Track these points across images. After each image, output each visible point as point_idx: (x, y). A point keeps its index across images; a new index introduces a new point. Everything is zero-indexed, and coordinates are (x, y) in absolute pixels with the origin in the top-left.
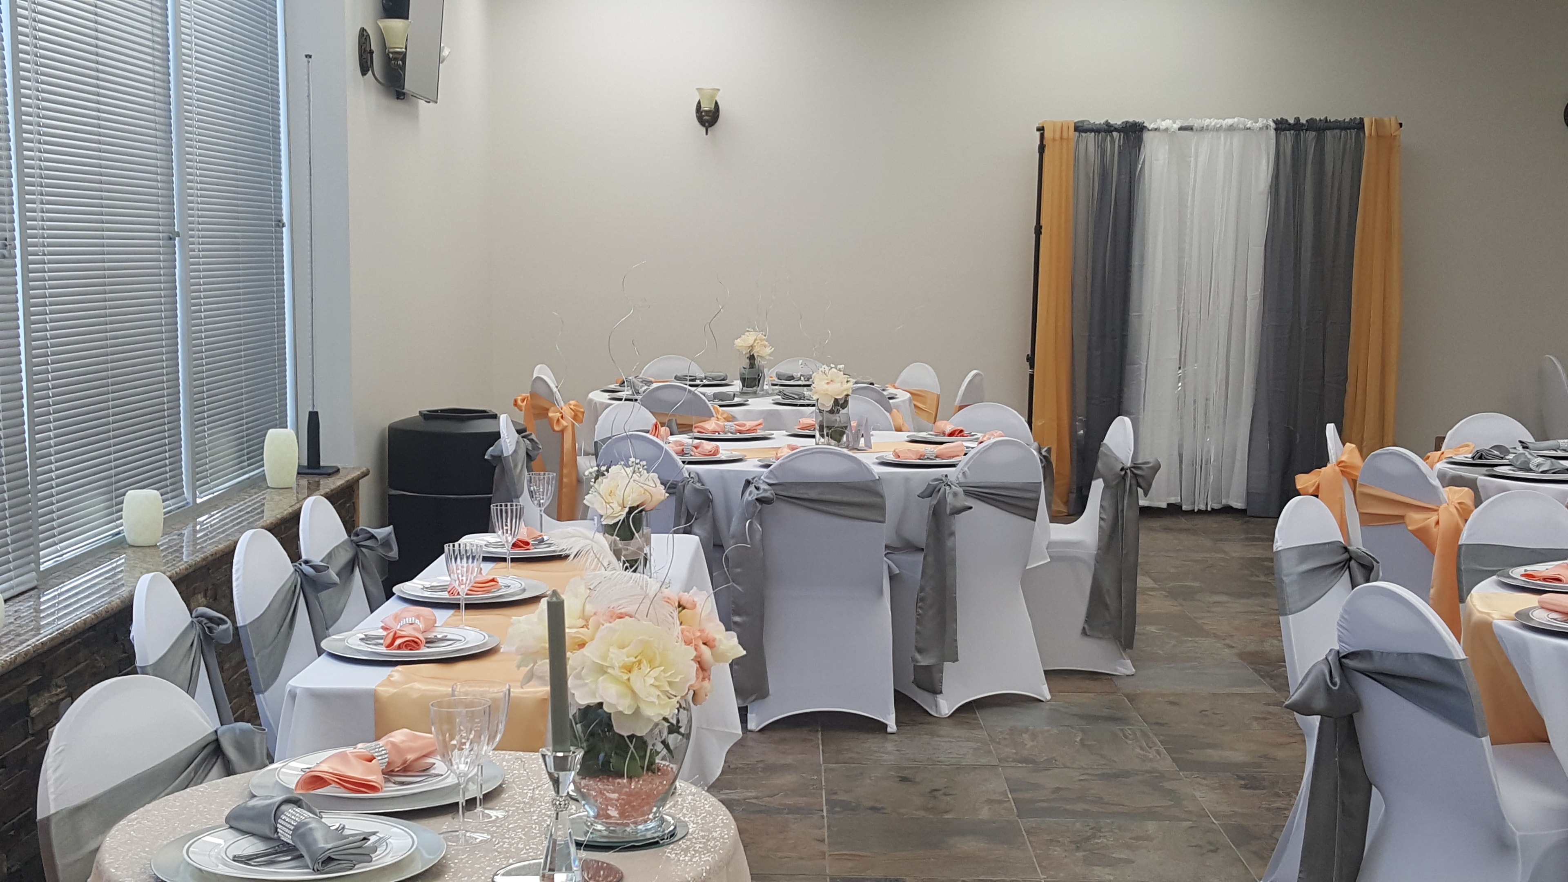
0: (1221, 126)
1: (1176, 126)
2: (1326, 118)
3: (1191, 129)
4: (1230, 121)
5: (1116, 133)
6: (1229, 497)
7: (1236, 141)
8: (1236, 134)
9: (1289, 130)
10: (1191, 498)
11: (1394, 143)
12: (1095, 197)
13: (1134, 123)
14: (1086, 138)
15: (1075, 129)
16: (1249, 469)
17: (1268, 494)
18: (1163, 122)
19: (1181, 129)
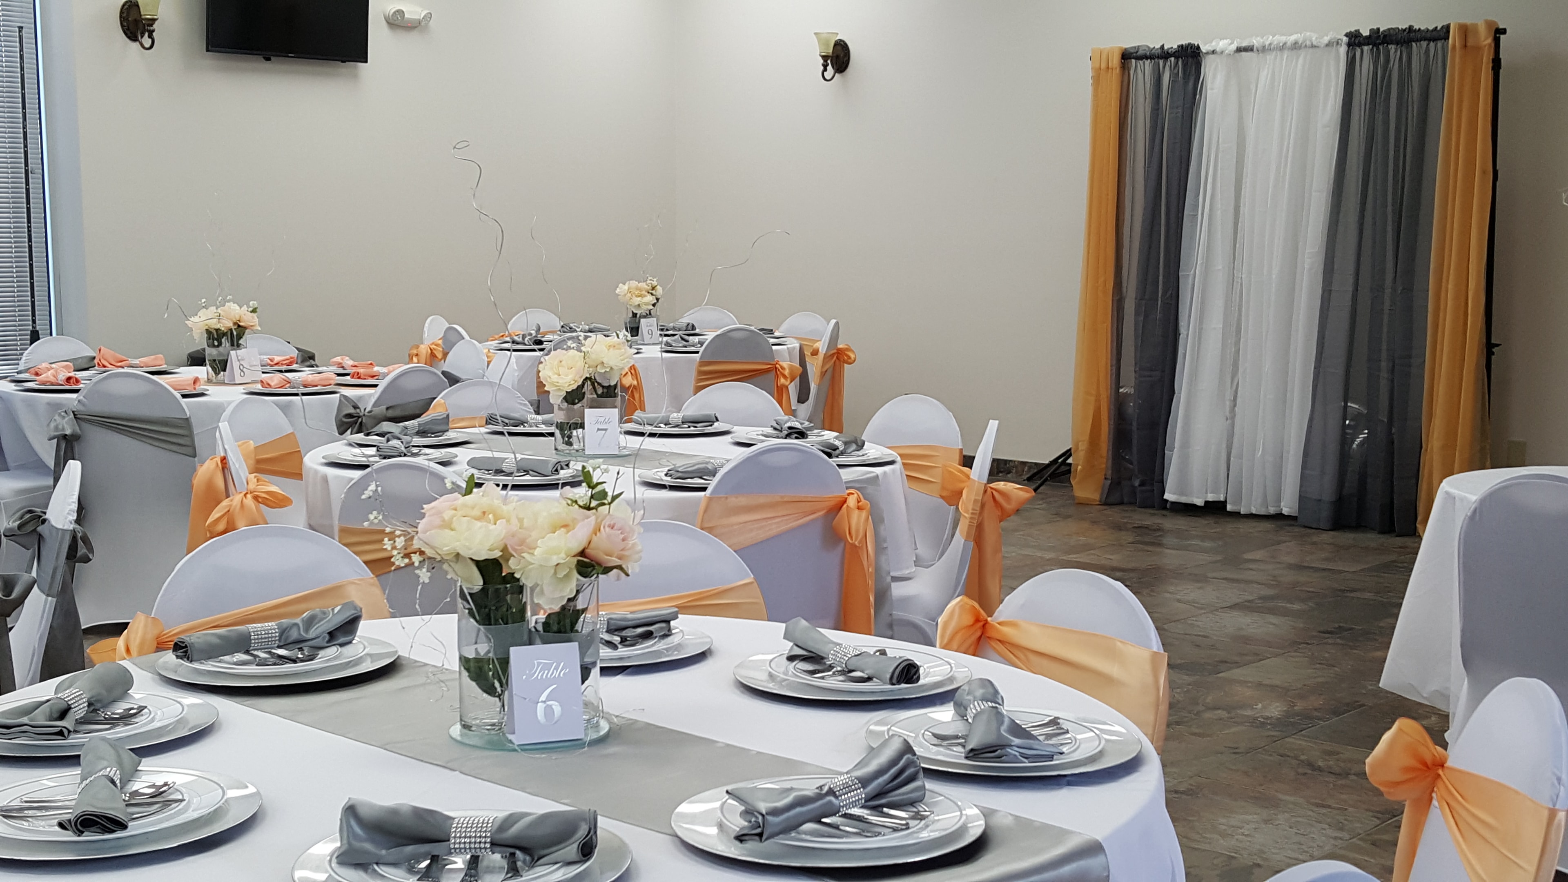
0: (1285, 44)
1: (1234, 47)
2: (1410, 26)
3: (1249, 49)
4: (1293, 38)
5: (1173, 59)
6: (1279, 500)
7: (1301, 61)
8: (1303, 53)
9: (1364, 45)
10: (1239, 500)
11: (1482, 56)
12: (1148, 135)
13: (1190, 46)
14: (1136, 67)
15: (1126, 56)
16: (1304, 467)
17: (1320, 500)
18: (1220, 44)
19: (1239, 50)
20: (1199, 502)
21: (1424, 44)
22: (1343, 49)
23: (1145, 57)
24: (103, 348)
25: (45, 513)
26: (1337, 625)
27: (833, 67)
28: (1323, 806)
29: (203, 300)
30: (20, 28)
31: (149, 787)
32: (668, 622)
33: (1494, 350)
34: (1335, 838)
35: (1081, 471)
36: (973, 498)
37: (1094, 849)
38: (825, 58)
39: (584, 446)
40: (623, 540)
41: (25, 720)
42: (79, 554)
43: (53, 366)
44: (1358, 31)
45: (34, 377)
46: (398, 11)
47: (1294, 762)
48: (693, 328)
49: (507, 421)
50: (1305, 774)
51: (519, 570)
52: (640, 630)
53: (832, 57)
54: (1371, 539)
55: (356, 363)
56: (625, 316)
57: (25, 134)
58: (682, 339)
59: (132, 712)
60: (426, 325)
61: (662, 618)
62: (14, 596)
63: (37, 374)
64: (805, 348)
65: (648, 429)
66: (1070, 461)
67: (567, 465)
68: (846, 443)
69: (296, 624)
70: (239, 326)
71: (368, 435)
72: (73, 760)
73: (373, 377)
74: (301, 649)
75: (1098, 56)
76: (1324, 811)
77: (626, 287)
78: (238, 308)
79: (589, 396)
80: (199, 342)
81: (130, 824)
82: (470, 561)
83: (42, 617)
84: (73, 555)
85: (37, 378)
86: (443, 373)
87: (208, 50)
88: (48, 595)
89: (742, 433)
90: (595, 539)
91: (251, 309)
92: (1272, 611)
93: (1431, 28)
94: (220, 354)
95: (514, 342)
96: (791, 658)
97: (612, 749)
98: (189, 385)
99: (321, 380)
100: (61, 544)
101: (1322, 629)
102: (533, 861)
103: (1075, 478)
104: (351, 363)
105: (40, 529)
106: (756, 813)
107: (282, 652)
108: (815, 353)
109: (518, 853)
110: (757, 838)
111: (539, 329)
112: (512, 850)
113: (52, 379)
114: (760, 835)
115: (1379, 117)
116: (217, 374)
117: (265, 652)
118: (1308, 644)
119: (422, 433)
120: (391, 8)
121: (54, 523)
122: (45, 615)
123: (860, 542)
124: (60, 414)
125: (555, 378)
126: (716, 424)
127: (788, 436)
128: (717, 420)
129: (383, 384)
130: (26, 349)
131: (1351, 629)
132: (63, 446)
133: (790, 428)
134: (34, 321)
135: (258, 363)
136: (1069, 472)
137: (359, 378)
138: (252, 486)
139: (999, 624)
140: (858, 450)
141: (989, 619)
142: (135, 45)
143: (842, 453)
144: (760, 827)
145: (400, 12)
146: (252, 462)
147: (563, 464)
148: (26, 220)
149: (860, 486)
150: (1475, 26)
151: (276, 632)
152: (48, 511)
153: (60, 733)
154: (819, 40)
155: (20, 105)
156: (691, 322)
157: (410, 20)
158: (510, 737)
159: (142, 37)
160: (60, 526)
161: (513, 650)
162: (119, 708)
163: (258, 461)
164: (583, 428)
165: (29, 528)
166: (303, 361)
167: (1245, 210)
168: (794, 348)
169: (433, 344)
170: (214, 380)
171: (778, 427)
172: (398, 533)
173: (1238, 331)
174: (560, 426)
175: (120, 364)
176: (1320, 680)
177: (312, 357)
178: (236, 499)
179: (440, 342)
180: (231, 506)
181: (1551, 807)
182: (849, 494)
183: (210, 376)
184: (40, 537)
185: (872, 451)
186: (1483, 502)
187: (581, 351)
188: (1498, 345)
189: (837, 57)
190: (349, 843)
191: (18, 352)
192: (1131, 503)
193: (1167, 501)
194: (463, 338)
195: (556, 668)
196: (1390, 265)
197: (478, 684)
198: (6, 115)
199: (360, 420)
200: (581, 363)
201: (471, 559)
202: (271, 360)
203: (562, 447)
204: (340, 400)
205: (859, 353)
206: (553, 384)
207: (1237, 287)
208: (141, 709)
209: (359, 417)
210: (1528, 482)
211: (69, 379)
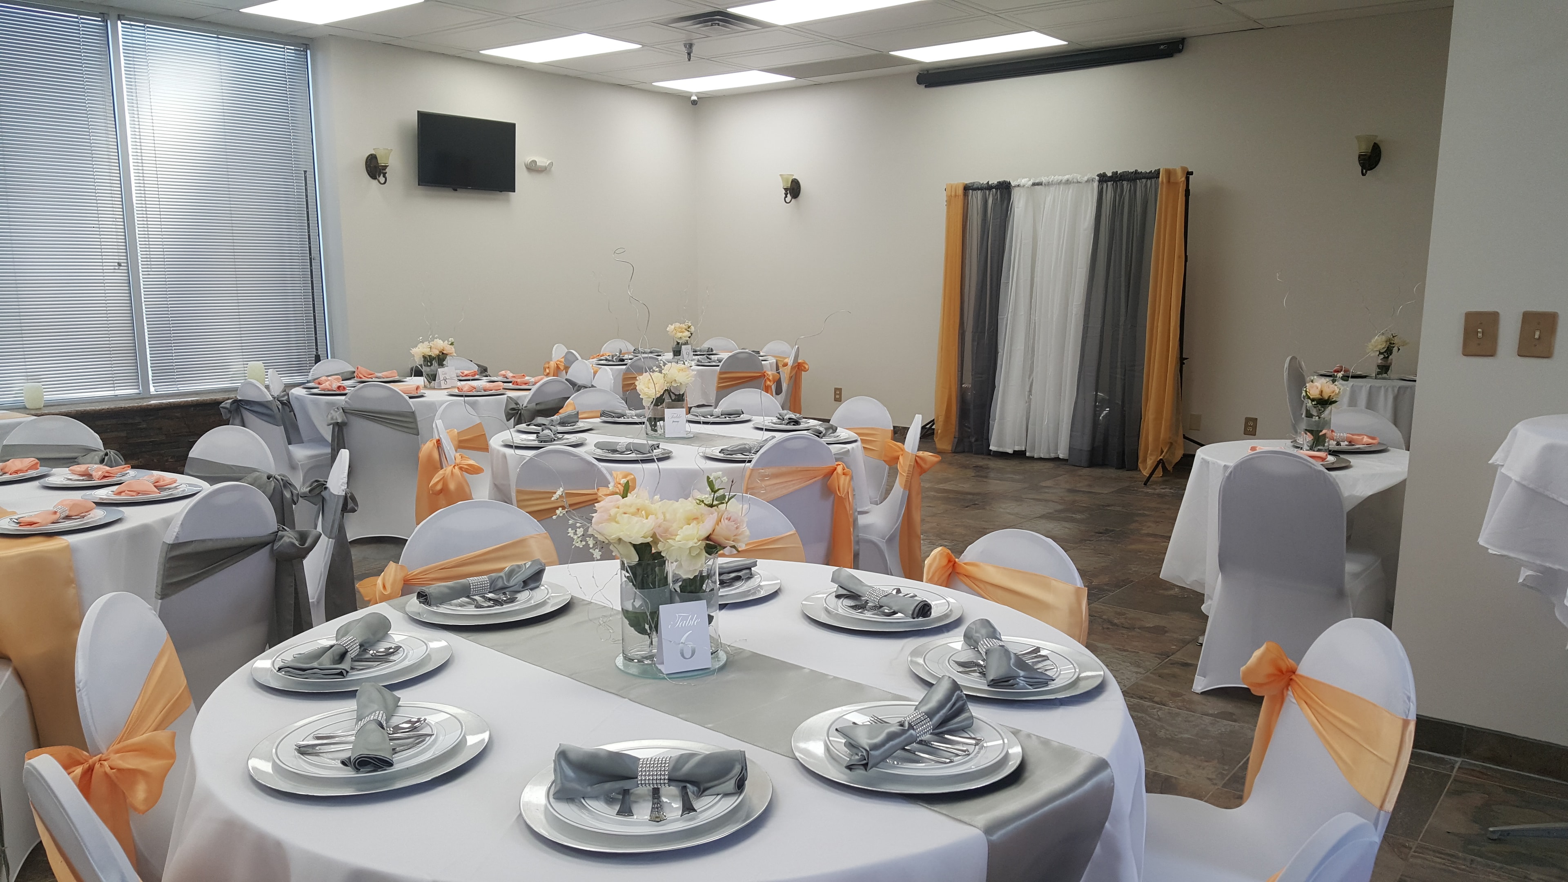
0: (1061, 181)
1: (1031, 183)
2: (1136, 170)
3: (1039, 184)
4: (1066, 177)
5: (994, 190)
6: (1057, 450)
7: (1071, 191)
8: (1072, 186)
9: (1109, 181)
10: (1033, 449)
11: (1179, 188)
12: (979, 235)
13: (1005, 182)
14: (972, 194)
15: (967, 188)
16: (1072, 431)
17: (1081, 450)
18: (1023, 181)
19: (1034, 184)
20: (1010, 451)
21: (1144, 181)
22: (1096, 184)
23: (978, 189)
24: (359, 367)
25: (326, 482)
26: (1104, 528)
27: (791, 195)
28: (1125, 651)
29: (421, 338)
30: (305, 172)
31: (406, 722)
32: (750, 569)
33: (1184, 361)
34: (1137, 673)
35: (940, 433)
36: (908, 463)
37: (1101, 765)
38: (786, 189)
39: (664, 432)
40: (737, 528)
41: (315, 664)
42: (349, 507)
43: (329, 378)
44: (1104, 173)
45: (317, 386)
46: (533, 161)
47: (1100, 620)
48: (712, 350)
49: (613, 415)
50: (1108, 628)
51: (664, 551)
52: (733, 575)
53: (790, 189)
54: (1111, 472)
55: (514, 375)
56: (672, 344)
57: (309, 236)
58: (708, 358)
59: (391, 650)
60: (554, 350)
61: (747, 566)
62: (306, 545)
63: (319, 384)
64: (779, 362)
65: (702, 419)
66: (933, 427)
67: (658, 447)
68: (827, 429)
69: (501, 577)
70: (443, 353)
71: (528, 425)
72: (352, 694)
73: (526, 384)
74: (504, 594)
75: (949, 189)
76: (1125, 653)
77: (673, 327)
78: (442, 342)
79: (667, 400)
80: (418, 361)
81: (396, 758)
82: (629, 544)
83: (326, 552)
84: (345, 509)
85: (320, 386)
86: (566, 380)
87: (419, 185)
88: (329, 538)
89: (758, 420)
90: (718, 528)
91: (450, 343)
92: (1066, 520)
93: (1148, 172)
94: (431, 370)
95: (606, 360)
96: (838, 597)
97: (731, 676)
98: (413, 390)
99: (494, 386)
100: (337, 505)
101: (1097, 531)
102: (700, 791)
103: (937, 438)
104: (511, 375)
105: (323, 493)
106: (861, 749)
107: (490, 595)
108: (785, 365)
109: (688, 785)
110: (862, 767)
111: (621, 351)
112: (684, 784)
113: (329, 387)
114: (865, 766)
115: (1117, 224)
116: (430, 383)
117: (480, 597)
118: (1090, 540)
119: (562, 423)
120: (529, 159)
121: (332, 491)
122: (328, 550)
123: (845, 496)
124: (334, 410)
125: (646, 390)
126: (742, 415)
127: (788, 423)
128: (743, 413)
129: (534, 388)
130: (313, 366)
131: (1113, 531)
132: (336, 430)
133: (789, 419)
134: (317, 349)
135: (455, 375)
136: (933, 433)
137: (517, 385)
138: (458, 461)
139: (965, 564)
140: (833, 433)
141: (957, 560)
142: (374, 182)
143: (824, 435)
144: (865, 760)
145: (535, 162)
146: (456, 443)
147: (656, 446)
148: (310, 288)
149: (840, 457)
150: (1175, 170)
151: (487, 583)
152: (329, 481)
153: (341, 674)
154: (782, 178)
155: (306, 218)
156: (711, 347)
157: (541, 167)
158: (660, 667)
159: (379, 177)
160: (336, 493)
161: (662, 608)
162: (382, 647)
163: (460, 441)
164: (664, 421)
165: (317, 491)
166: (481, 373)
167: (1037, 279)
168: (773, 363)
169: (558, 361)
170: (429, 387)
171: (781, 417)
172: (578, 525)
173: (1033, 351)
174: (649, 420)
175: (370, 376)
176: (1103, 564)
177: (485, 370)
178: (447, 470)
179: (563, 360)
180: (445, 474)
181: (1405, 718)
182: (837, 465)
183: (426, 384)
184: (323, 499)
185: (843, 433)
186: (1236, 467)
187: (661, 373)
188: (1187, 359)
189: (793, 189)
190: (562, 783)
191: (308, 368)
192: (968, 452)
193: (991, 450)
194: (578, 359)
195: (692, 619)
196: (1123, 310)
197: (635, 629)
198: (298, 224)
199: (520, 412)
200: (662, 381)
201: (630, 543)
202: (462, 373)
203: (651, 432)
204: (507, 400)
205: (810, 364)
206: (645, 394)
207: (1032, 326)
208: (398, 648)
209: (519, 410)
210: (1265, 456)
211: (339, 387)
